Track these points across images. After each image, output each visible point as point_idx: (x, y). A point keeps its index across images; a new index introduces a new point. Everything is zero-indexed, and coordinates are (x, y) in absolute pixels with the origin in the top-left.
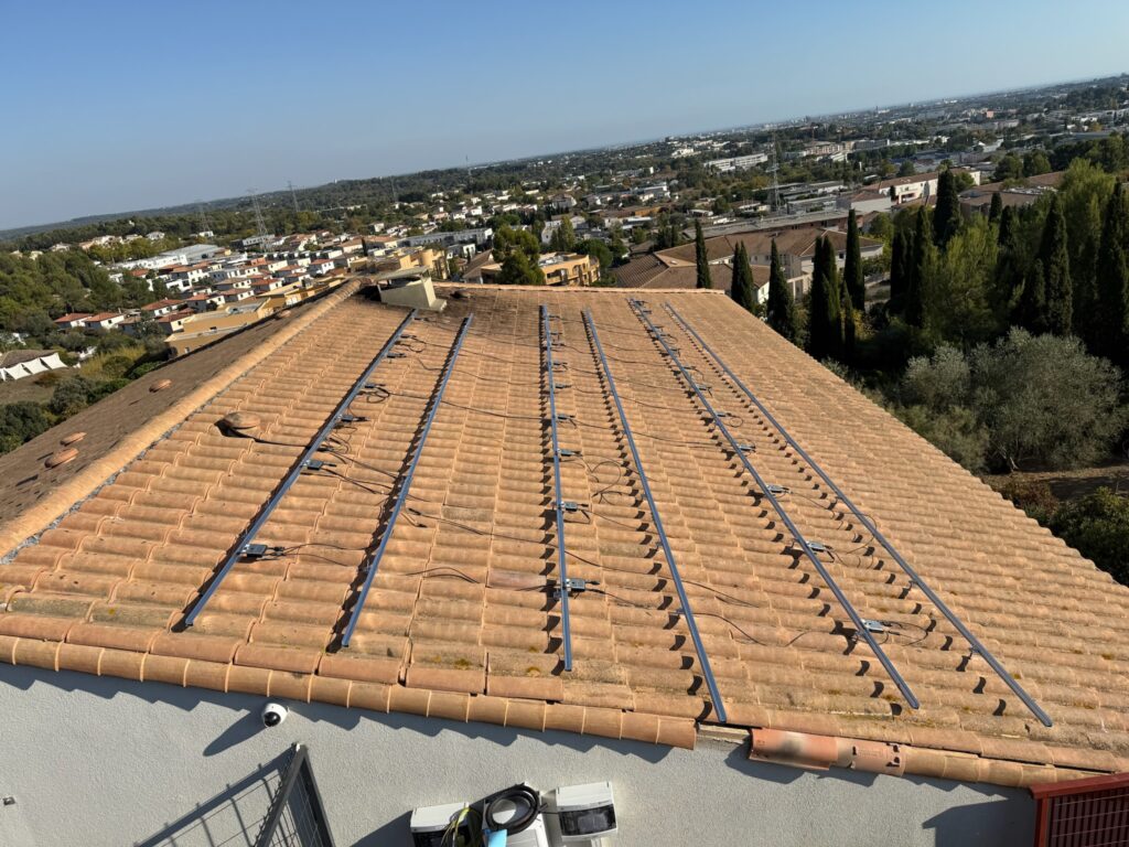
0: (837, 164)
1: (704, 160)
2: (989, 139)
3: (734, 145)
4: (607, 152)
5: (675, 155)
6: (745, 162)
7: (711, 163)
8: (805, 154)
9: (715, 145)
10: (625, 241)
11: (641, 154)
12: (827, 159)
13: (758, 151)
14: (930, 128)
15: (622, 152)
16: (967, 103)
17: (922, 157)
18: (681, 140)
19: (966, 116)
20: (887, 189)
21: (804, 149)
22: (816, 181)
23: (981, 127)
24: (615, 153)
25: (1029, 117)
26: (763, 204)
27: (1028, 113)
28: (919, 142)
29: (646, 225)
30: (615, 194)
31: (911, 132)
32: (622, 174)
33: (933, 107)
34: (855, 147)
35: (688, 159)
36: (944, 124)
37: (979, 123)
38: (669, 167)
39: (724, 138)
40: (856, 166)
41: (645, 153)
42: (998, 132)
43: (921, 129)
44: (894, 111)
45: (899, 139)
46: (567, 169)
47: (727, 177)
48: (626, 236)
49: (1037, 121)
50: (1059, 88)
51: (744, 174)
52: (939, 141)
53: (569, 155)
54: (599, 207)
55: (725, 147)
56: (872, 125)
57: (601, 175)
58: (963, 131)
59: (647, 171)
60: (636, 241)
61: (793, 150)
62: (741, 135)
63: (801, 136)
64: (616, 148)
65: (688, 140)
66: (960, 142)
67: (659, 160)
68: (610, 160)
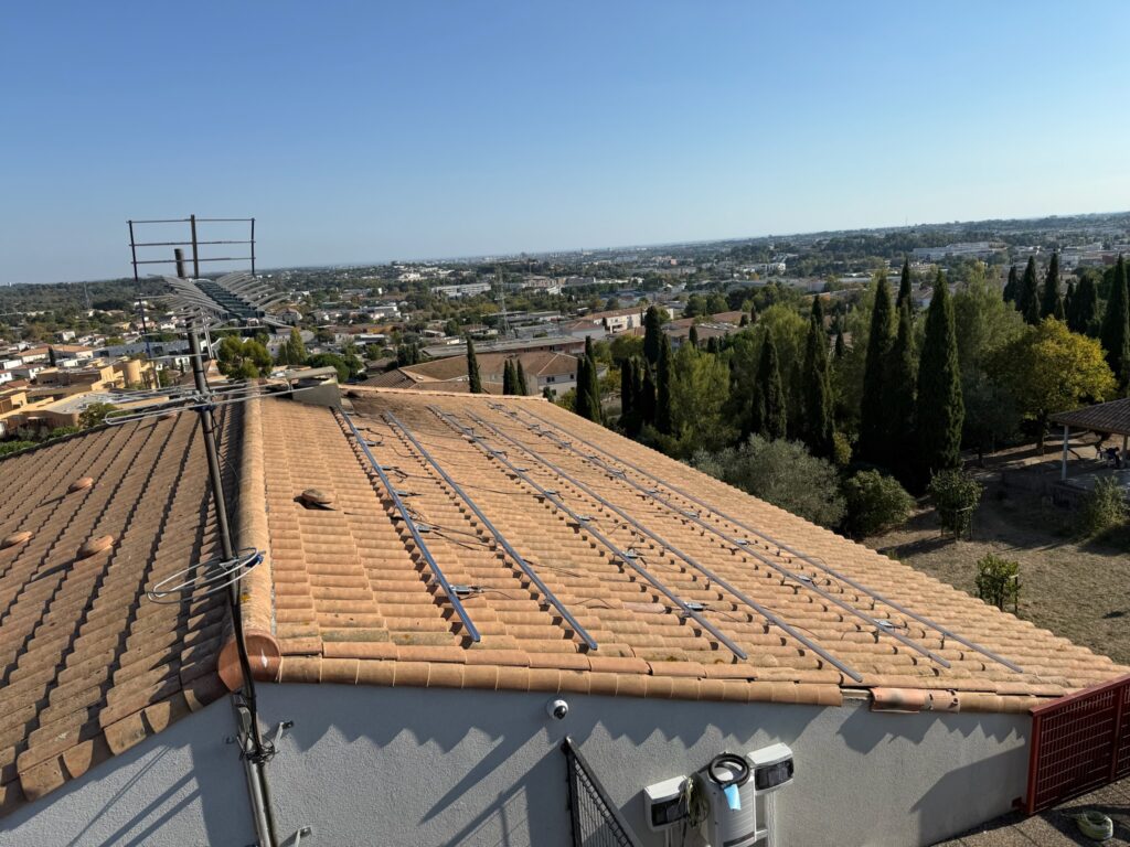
0: (553, 296)
1: (432, 285)
2: (675, 282)
3: (460, 273)
4: (331, 271)
5: (402, 278)
6: (472, 290)
7: (438, 288)
8: (524, 286)
9: (440, 272)
10: (359, 357)
11: (368, 275)
12: (544, 292)
13: (482, 280)
14: (627, 270)
15: (347, 271)
16: (654, 251)
17: (624, 295)
18: (407, 265)
19: (655, 262)
20: (600, 321)
21: (523, 281)
22: (536, 310)
23: (668, 272)
24: (340, 272)
25: (704, 266)
26: (491, 328)
27: (703, 262)
28: (620, 282)
29: (380, 342)
30: (344, 311)
31: (614, 274)
32: (350, 293)
33: (629, 253)
34: (567, 282)
35: (416, 284)
36: (639, 267)
37: (666, 268)
38: (397, 290)
39: (449, 267)
40: (570, 299)
41: (372, 274)
42: (682, 277)
43: (620, 270)
44: (596, 254)
45: (603, 278)
46: (289, 284)
47: (455, 302)
48: (359, 353)
49: (710, 269)
50: (724, 244)
51: (471, 300)
52: (635, 281)
53: (291, 270)
54: (328, 323)
55: (450, 275)
56: (579, 264)
57: (327, 292)
58: (654, 274)
59: (375, 292)
60: (372, 357)
61: (513, 281)
62: (464, 264)
63: (519, 270)
64: (341, 267)
65: (414, 265)
66: (652, 284)
67: (386, 282)
68: (335, 279)
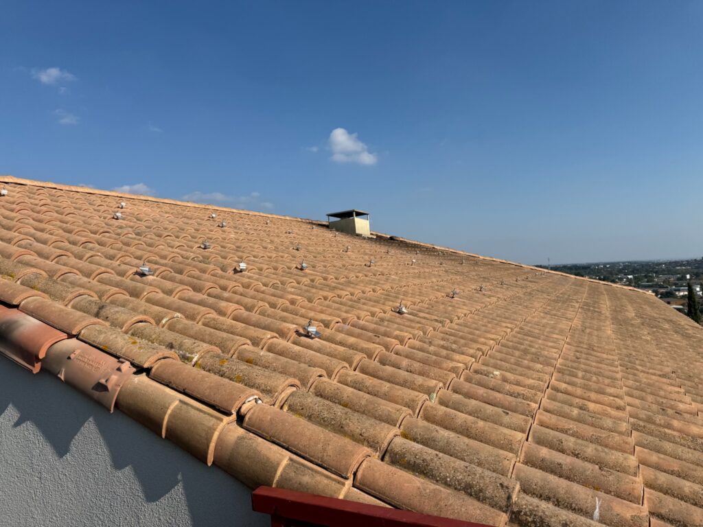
4: (653, 263)
11: (681, 266)
15: (665, 264)
24: (661, 264)
30: (655, 289)
32: (664, 277)
41: (684, 265)
57: (646, 277)
59: (683, 278)
64: (661, 261)
67: (695, 271)
68: (654, 268)
